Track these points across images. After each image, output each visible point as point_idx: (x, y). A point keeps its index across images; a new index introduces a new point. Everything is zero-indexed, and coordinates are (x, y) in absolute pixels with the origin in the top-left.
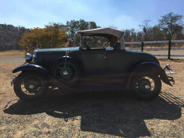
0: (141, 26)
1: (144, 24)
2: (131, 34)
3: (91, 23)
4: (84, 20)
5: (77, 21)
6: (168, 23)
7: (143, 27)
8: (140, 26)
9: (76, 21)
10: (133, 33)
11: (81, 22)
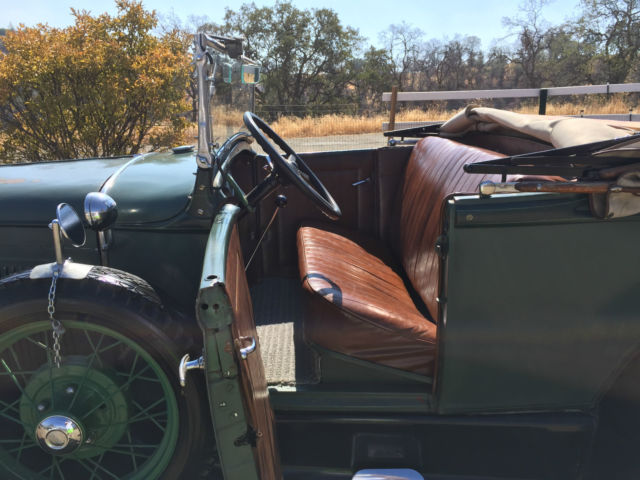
0: (514, 24)
1: (524, 16)
2: (465, 58)
3: (319, 14)
4: (292, 4)
5: (265, 9)
6: (615, 13)
7: (520, 29)
8: (507, 22)
9: (260, 7)
10: (472, 54)
11: (279, 12)
